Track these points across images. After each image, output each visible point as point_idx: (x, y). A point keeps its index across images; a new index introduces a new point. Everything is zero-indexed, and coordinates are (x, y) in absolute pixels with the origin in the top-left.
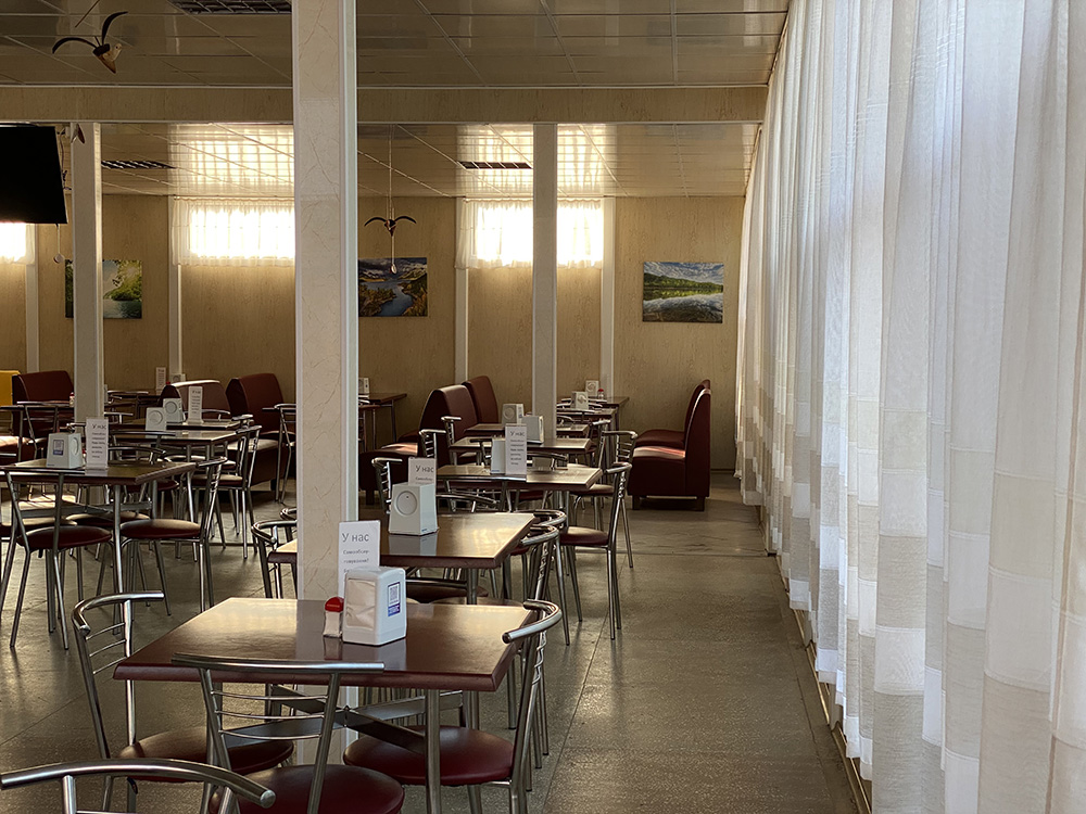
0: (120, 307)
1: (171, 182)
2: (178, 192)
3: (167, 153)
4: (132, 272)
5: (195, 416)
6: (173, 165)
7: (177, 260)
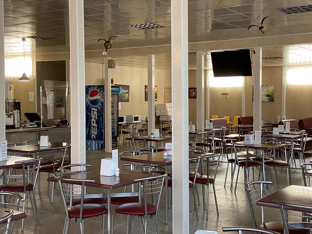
0: (268, 98)
1: (283, 62)
2: (285, 65)
3: (282, 54)
4: (271, 89)
5: (288, 130)
6: (284, 57)
7: (284, 85)
